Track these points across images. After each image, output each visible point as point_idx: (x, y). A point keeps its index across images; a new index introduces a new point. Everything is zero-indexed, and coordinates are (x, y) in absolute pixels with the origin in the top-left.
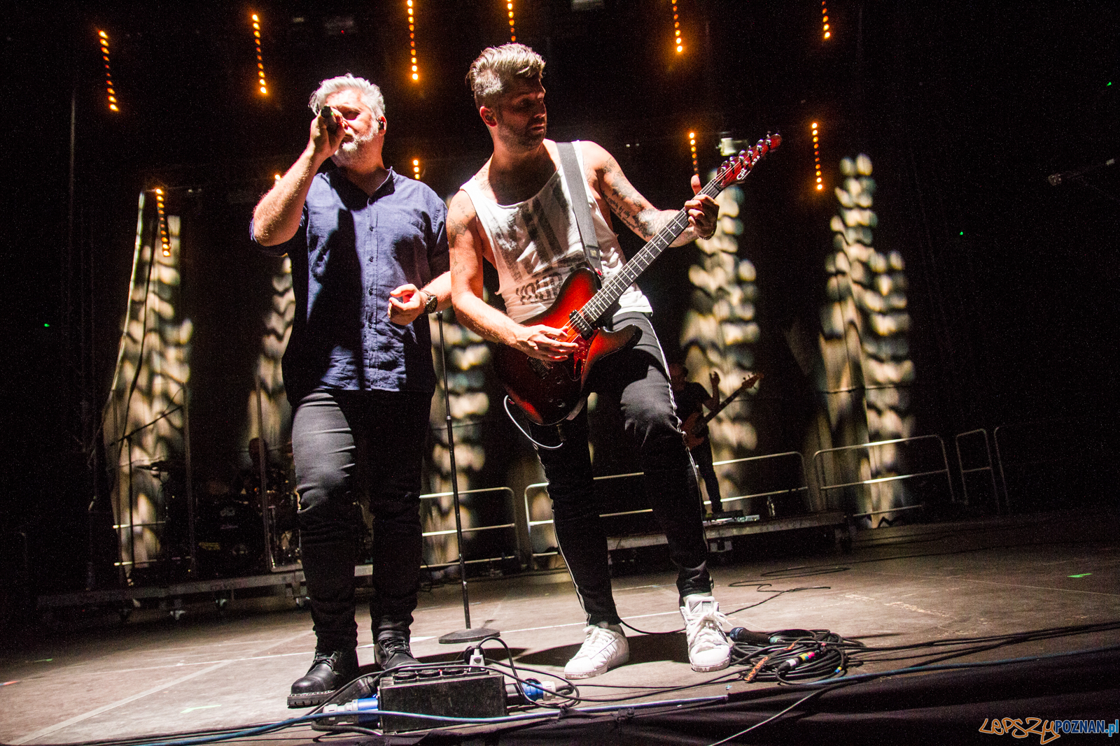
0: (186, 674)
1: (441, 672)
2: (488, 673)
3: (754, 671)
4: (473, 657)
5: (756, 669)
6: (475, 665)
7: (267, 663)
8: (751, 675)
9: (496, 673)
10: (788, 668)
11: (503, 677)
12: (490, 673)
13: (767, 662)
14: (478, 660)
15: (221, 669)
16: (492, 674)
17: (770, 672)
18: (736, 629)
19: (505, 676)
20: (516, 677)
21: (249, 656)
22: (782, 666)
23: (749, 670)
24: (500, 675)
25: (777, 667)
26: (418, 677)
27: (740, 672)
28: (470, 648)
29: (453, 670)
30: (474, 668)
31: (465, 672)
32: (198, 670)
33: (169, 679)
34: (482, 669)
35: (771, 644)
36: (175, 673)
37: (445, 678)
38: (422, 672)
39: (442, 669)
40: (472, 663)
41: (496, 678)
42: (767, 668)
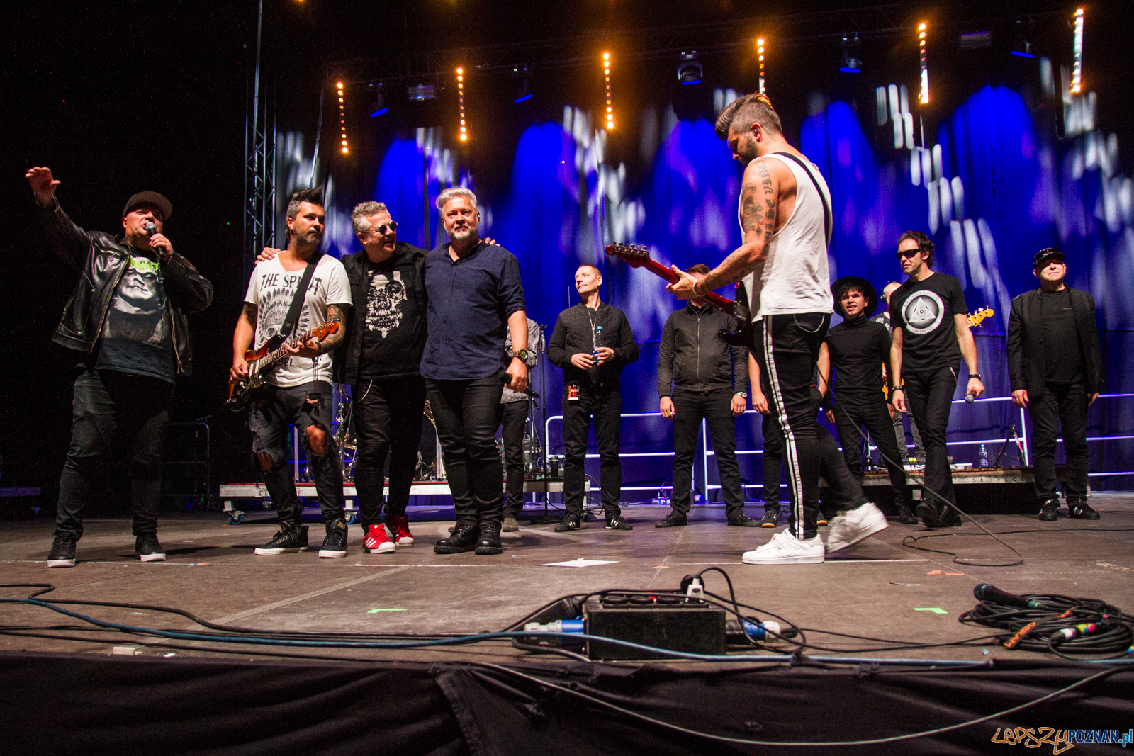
0: (365, 575)
1: (655, 600)
2: (707, 606)
3: (1017, 637)
4: (691, 587)
5: (1019, 635)
6: (694, 595)
7: (445, 572)
8: (1012, 641)
9: (716, 607)
10: (1063, 639)
11: (725, 613)
12: (710, 607)
13: (1033, 629)
14: (696, 591)
15: (400, 573)
16: (711, 608)
17: (1036, 641)
18: (982, 585)
19: (727, 612)
20: (736, 613)
21: (425, 563)
22: (1055, 635)
23: (1011, 636)
24: (720, 610)
25: (1047, 636)
26: (629, 603)
27: (997, 637)
28: (689, 577)
29: (669, 599)
30: (692, 599)
31: (682, 603)
32: (377, 572)
33: (350, 578)
34: (701, 601)
35: (1028, 608)
36: (354, 573)
37: (659, 607)
38: (633, 598)
39: (656, 596)
40: (690, 593)
41: (716, 613)
42: (1031, 635)
